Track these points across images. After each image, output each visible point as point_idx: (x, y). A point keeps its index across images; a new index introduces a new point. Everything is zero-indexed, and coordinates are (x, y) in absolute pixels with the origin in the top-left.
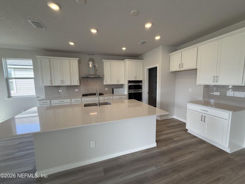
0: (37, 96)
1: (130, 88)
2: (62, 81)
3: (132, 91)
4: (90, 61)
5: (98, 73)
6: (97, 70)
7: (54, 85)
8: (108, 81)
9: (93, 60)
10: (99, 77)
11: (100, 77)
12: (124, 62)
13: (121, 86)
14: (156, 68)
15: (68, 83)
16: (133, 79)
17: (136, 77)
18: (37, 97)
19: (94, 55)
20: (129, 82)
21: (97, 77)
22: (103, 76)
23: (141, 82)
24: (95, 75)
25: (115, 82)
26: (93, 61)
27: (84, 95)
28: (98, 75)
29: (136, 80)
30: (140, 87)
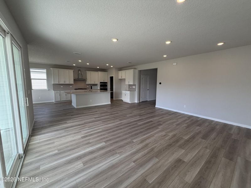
1: (101, 86)
2: (65, 82)
3: (102, 88)
4: (79, 71)
5: (84, 78)
6: (83, 76)
7: (60, 83)
8: (89, 82)
11: (84, 80)
13: (96, 85)
14: (113, 77)
15: (68, 83)
16: (102, 81)
19: (81, 68)
20: (101, 83)
22: (86, 79)
23: (107, 83)
24: (82, 78)
27: (75, 89)
29: (104, 82)
30: (106, 86)
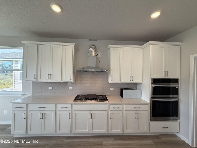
0: (23, 93)
2: (50, 76)
4: (91, 48)
5: (102, 65)
6: (99, 62)
7: (40, 80)
8: (115, 77)
9: (96, 47)
10: (101, 71)
11: (103, 71)
12: (143, 48)
16: (161, 76)
17: (166, 72)
18: (23, 95)
19: (96, 40)
21: (100, 71)
22: (109, 70)
24: (96, 67)
25: (126, 80)
26: (95, 49)
28: (100, 69)
29: (166, 78)
